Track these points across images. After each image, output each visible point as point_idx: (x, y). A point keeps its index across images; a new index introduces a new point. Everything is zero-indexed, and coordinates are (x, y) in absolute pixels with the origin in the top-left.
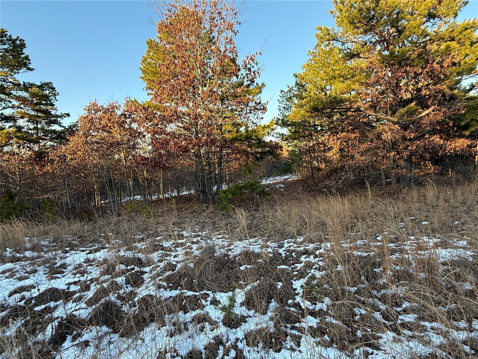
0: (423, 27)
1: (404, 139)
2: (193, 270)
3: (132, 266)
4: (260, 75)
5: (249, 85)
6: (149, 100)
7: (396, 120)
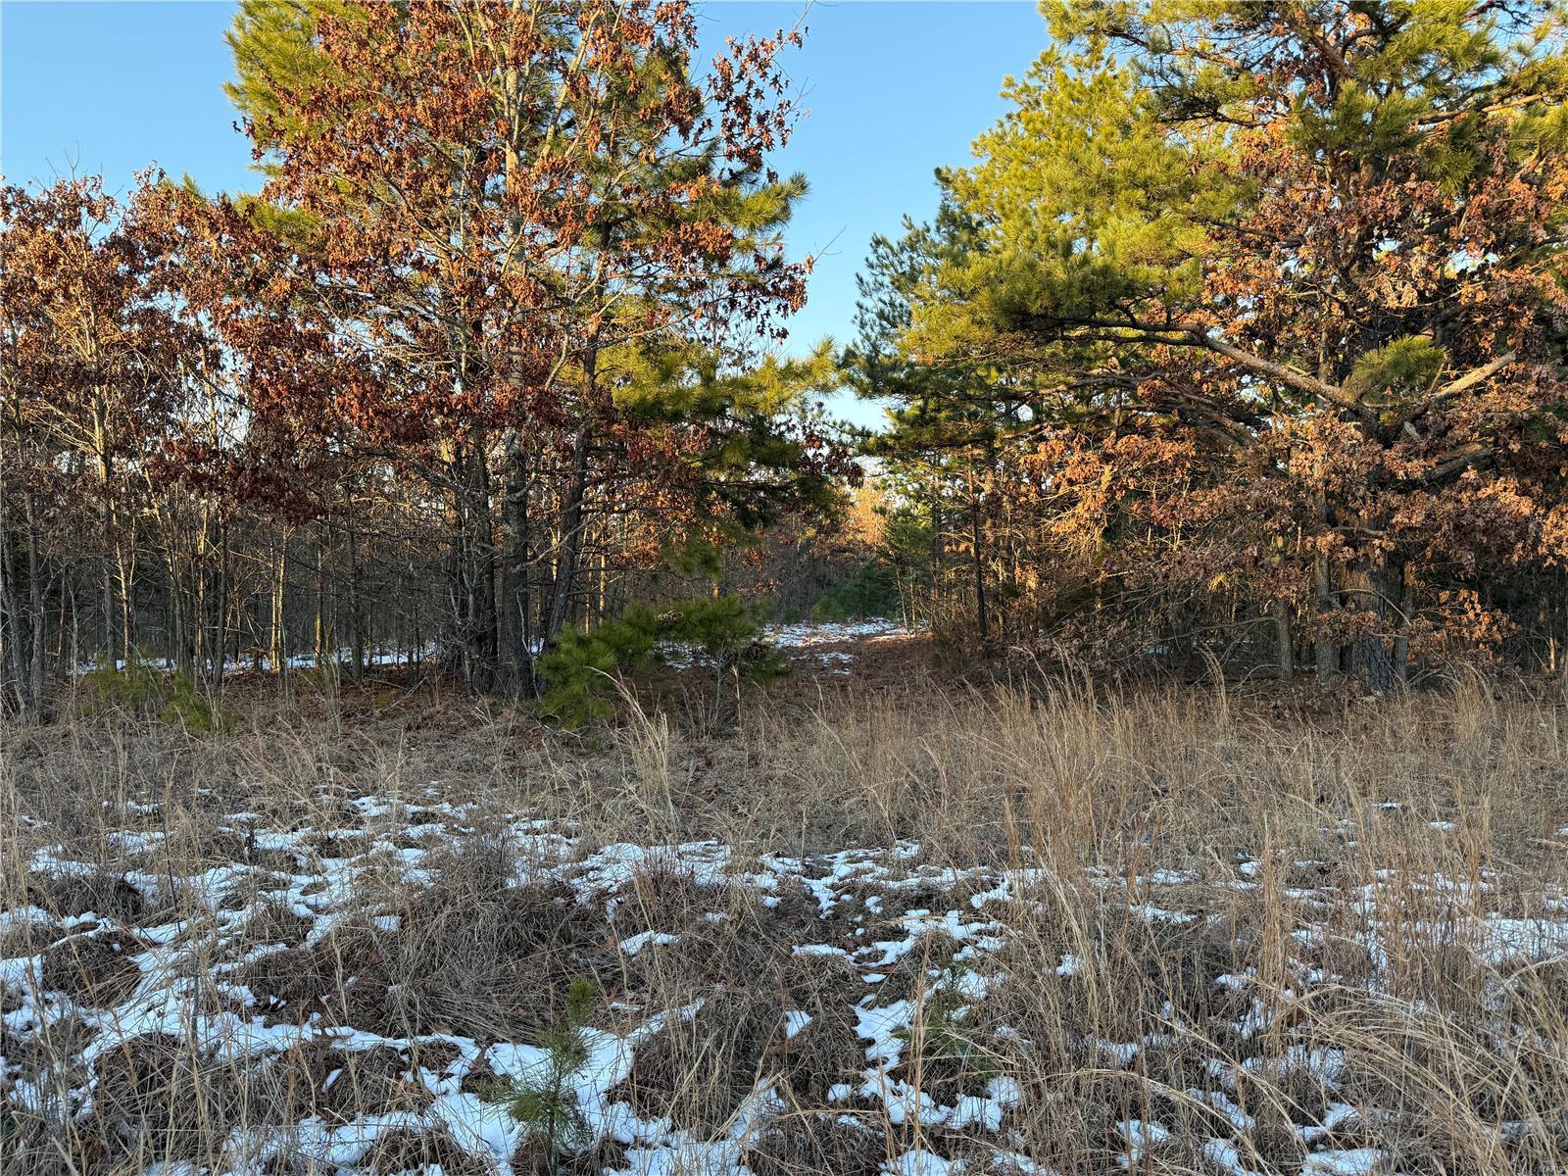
0: (1473, 27)
1: (1382, 479)
2: (393, 941)
3: (88, 917)
4: (789, 138)
5: (736, 177)
6: (261, 192)
7: (1349, 399)
